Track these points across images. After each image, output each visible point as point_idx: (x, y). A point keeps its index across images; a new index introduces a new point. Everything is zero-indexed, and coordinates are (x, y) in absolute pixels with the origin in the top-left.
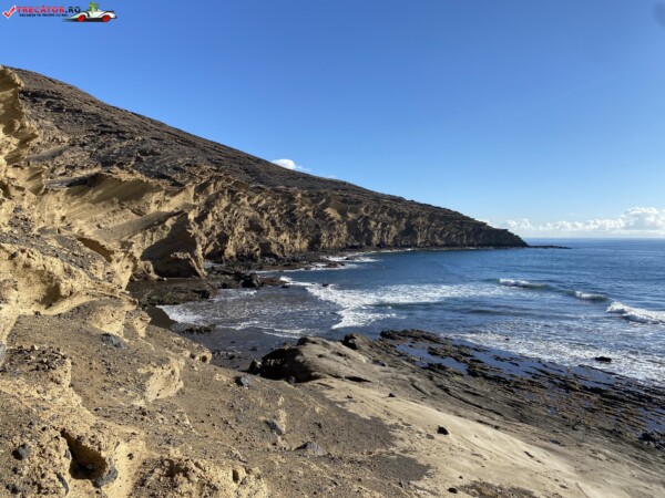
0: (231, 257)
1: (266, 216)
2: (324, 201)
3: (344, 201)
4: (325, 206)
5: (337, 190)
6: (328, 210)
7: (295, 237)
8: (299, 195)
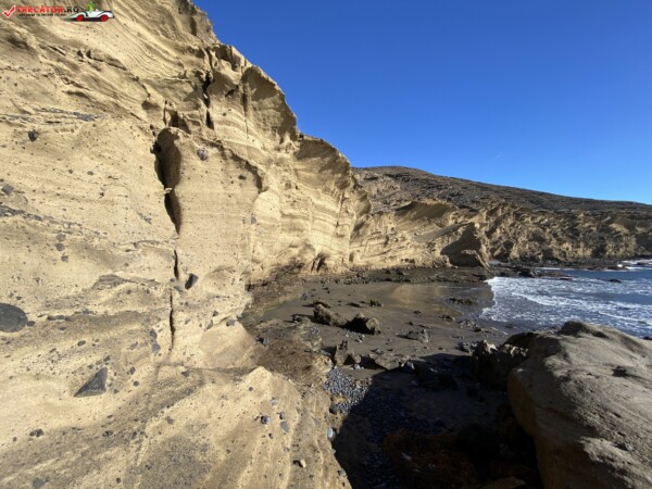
0: (516, 259)
1: (548, 230)
2: (609, 218)
3: (632, 217)
4: (610, 222)
5: (623, 209)
6: (614, 226)
7: (579, 247)
8: (582, 215)
